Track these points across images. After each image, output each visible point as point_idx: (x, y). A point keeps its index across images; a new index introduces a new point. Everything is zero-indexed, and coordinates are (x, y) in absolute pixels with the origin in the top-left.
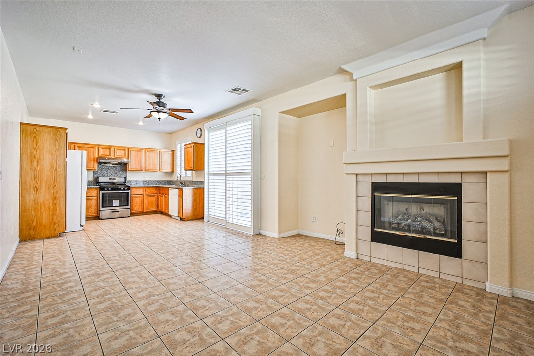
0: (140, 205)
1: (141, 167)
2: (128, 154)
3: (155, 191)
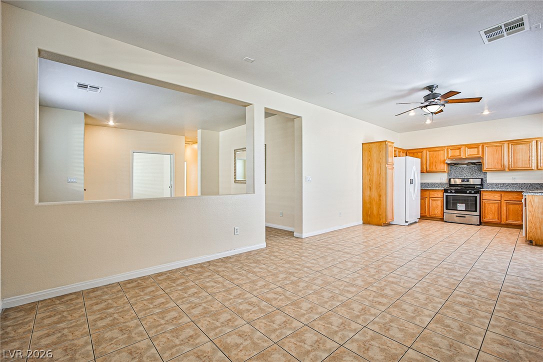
0: (496, 214)
1: (503, 166)
2: (483, 151)
3: (521, 198)
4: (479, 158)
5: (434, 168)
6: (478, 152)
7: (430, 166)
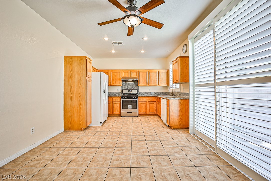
0: (145, 109)
1: (146, 83)
2: (138, 74)
3: (155, 100)
4: (136, 78)
5: (114, 83)
6: (136, 75)
7: (112, 82)
